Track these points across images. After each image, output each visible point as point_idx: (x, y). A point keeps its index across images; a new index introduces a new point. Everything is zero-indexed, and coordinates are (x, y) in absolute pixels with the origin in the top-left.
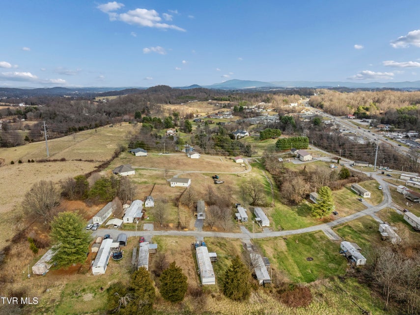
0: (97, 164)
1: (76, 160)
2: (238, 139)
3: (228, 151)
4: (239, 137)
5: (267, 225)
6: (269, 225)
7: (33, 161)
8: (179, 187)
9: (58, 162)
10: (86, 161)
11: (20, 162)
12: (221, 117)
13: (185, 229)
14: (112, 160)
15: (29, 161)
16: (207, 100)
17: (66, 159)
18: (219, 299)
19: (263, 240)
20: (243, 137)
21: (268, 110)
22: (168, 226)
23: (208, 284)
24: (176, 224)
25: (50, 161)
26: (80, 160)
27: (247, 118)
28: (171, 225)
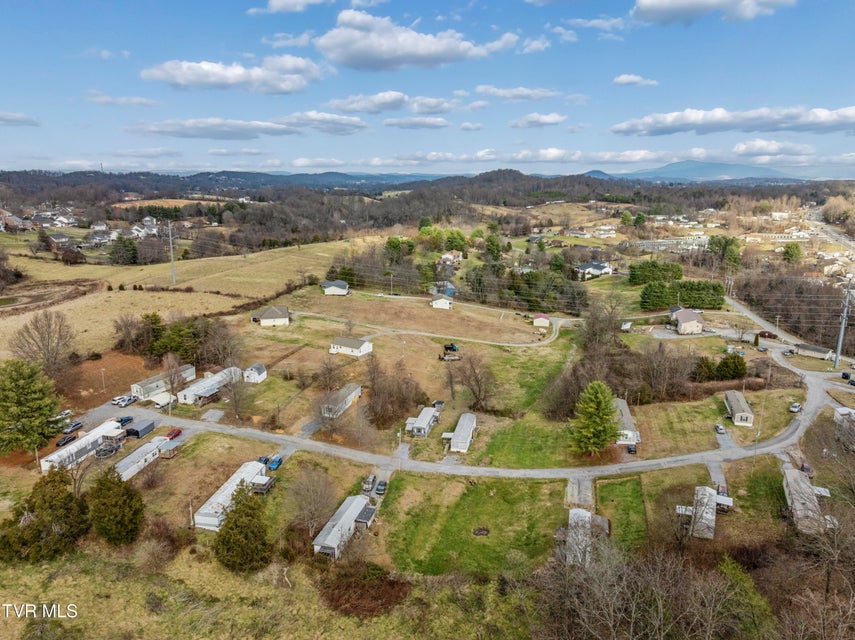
0: (238, 302)
1: (211, 292)
2: (583, 279)
3: (528, 301)
4: (587, 276)
5: (462, 451)
6: (465, 451)
7: (141, 289)
8: (345, 356)
9: (178, 293)
10: (227, 295)
11: (121, 288)
12: (588, 236)
13: (277, 431)
14: (272, 298)
15: (135, 288)
16: (585, 200)
17: (195, 289)
18: (201, 558)
19: (421, 477)
20: (598, 276)
21: (709, 225)
22: (249, 419)
23: (207, 528)
24: (266, 418)
25: (167, 290)
26: (218, 293)
27: (648, 238)
28: (256, 419)
